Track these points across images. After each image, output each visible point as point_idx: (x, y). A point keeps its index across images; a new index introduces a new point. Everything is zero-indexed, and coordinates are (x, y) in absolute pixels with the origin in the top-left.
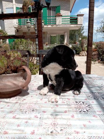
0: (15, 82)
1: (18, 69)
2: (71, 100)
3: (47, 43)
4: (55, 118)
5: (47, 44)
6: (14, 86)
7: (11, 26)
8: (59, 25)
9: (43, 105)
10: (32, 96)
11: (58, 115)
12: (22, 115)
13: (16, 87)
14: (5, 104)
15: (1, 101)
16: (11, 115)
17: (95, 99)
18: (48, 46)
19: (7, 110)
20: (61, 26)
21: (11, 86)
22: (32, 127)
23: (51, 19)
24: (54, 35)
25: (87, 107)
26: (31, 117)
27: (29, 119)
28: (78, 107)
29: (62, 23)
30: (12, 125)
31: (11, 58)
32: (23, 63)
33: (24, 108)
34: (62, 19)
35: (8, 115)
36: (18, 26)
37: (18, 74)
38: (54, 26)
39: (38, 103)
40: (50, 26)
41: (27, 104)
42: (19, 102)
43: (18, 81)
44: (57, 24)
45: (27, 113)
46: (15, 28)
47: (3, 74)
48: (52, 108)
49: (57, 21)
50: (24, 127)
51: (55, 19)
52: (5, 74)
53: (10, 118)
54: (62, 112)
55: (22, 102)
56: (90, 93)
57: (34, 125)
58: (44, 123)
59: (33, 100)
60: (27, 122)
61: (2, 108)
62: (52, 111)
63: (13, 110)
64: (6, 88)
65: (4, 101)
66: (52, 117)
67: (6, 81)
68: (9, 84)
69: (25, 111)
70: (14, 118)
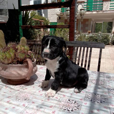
0: (19, 72)
1: (24, 61)
2: (66, 97)
3: (89, 31)
4: (38, 110)
5: (89, 33)
6: (18, 75)
7: (54, 13)
8: (106, 11)
9: (38, 96)
10: (34, 87)
11: (42, 108)
12: (15, 101)
13: (19, 76)
14: (9, 89)
15: (8, 87)
16: (7, 100)
17: (91, 101)
18: (90, 35)
19: (7, 95)
20: (109, 12)
21: (15, 75)
22: (15, 112)
23: (97, 4)
24: (100, 22)
25: (76, 107)
26: (20, 104)
27: (18, 106)
28: (66, 105)
29: (110, 9)
30: (3, 107)
31: (18, 51)
32: (28, 56)
33: (20, 96)
34: (111, 4)
35: (5, 99)
36: (61, 13)
37: (22, 65)
38: (100, 12)
39: (35, 94)
40: (96, 12)
41: (25, 93)
42: (21, 90)
43: (23, 71)
44: (104, 10)
45: (19, 101)
46: (57, 15)
47: (10, 64)
48: (42, 101)
49: (104, 6)
50: (10, 111)
51: (102, 4)
52: (11, 64)
53: (5, 102)
54: (48, 106)
55: (23, 91)
56: (92, 94)
57: (18, 111)
58: (25, 112)
59: (33, 90)
60: (14, 108)
61: (5, 93)
62: (40, 103)
63: (11, 96)
64: (11, 76)
65: (9, 87)
66: (37, 108)
67: (12, 70)
68: (14, 73)
69: (19, 98)
70: (8, 102)
